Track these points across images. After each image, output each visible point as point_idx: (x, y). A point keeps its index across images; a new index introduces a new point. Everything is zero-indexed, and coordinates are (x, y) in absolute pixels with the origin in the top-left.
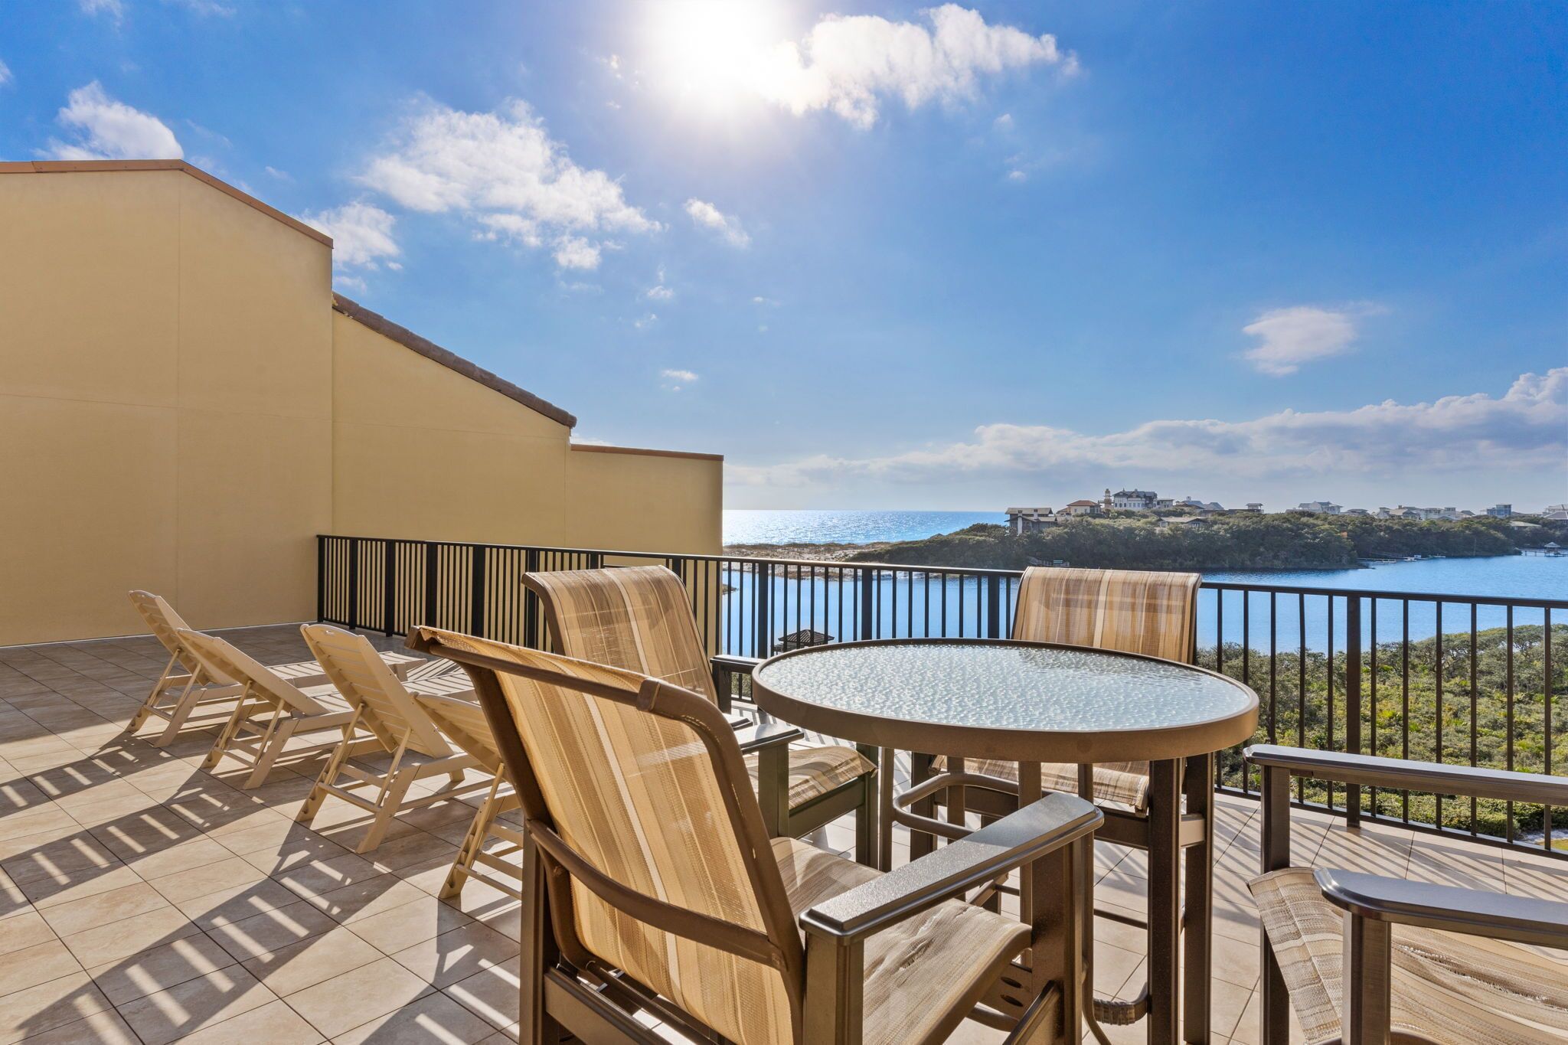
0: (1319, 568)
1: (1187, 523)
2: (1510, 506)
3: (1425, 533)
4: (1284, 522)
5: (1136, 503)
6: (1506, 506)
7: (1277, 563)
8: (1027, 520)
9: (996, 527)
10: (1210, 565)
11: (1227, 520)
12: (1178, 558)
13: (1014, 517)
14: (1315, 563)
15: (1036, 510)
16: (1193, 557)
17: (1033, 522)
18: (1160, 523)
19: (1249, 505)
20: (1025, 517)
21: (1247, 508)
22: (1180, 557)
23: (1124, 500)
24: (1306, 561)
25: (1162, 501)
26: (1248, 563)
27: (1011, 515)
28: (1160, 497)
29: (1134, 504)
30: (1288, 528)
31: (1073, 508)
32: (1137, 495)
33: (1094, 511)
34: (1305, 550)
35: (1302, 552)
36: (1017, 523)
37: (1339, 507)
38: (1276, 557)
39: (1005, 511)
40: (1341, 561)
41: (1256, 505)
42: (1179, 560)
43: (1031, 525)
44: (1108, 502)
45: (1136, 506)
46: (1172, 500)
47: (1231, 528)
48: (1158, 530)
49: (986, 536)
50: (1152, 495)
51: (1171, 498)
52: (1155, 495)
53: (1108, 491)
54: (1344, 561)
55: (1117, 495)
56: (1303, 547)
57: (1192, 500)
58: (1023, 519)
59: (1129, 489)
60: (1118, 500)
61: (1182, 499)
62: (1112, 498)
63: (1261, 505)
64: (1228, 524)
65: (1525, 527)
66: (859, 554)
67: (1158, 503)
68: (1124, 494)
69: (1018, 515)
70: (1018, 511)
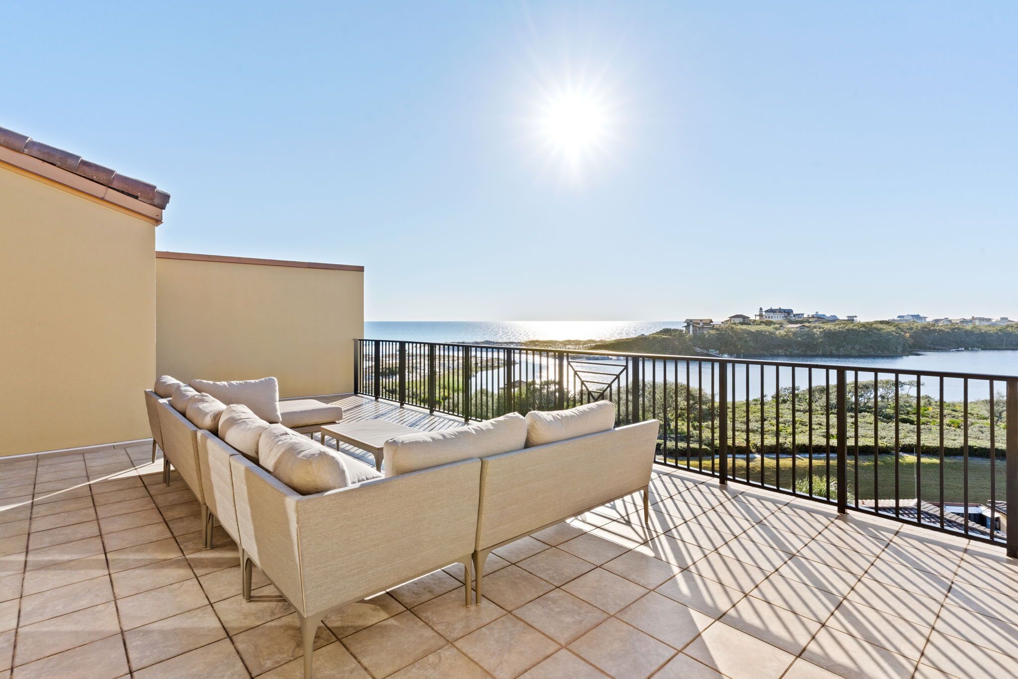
0: (881, 355)
1: (797, 328)
4: (861, 328)
5: (779, 316)
7: (854, 352)
8: (695, 326)
9: (675, 330)
10: (809, 353)
11: (823, 326)
12: (789, 348)
13: (689, 323)
14: (879, 352)
15: (701, 321)
16: (799, 348)
17: (699, 328)
18: (782, 328)
19: (848, 317)
20: (694, 324)
21: (847, 319)
22: (790, 348)
23: (771, 314)
24: (873, 351)
25: (797, 315)
26: (835, 352)
27: (687, 323)
28: (795, 312)
29: (778, 317)
30: (863, 331)
31: (732, 319)
32: (780, 311)
33: (745, 320)
34: (872, 344)
35: (871, 346)
36: (689, 328)
37: (925, 318)
38: (853, 348)
39: (685, 320)
40: (897, 351)
41: (853, 317)
42: (790, 350)
43: (698, 329)
44: (761, 316)
45: (778, 318)
46: (803, 314)
47: (824, 331)
48: (777, 332)
49: (669, 335)
50: (790, 311)
51: (802, 313)
52: (792, 311)
53: (761, 309)
54: (899, 351)
55: (766, 311)
56: (871, 342)
57: (819, 314)
58: (693, 326)
59: (775, 307)
60: (767, 314)
61: (812, 313)
62: (764, 313)
63: (856, 317)
64: (823, 328)
66: (596, 345)
67: (794, 316)
68: (771, 311)
69: (691, 323)
70: (691, 321)
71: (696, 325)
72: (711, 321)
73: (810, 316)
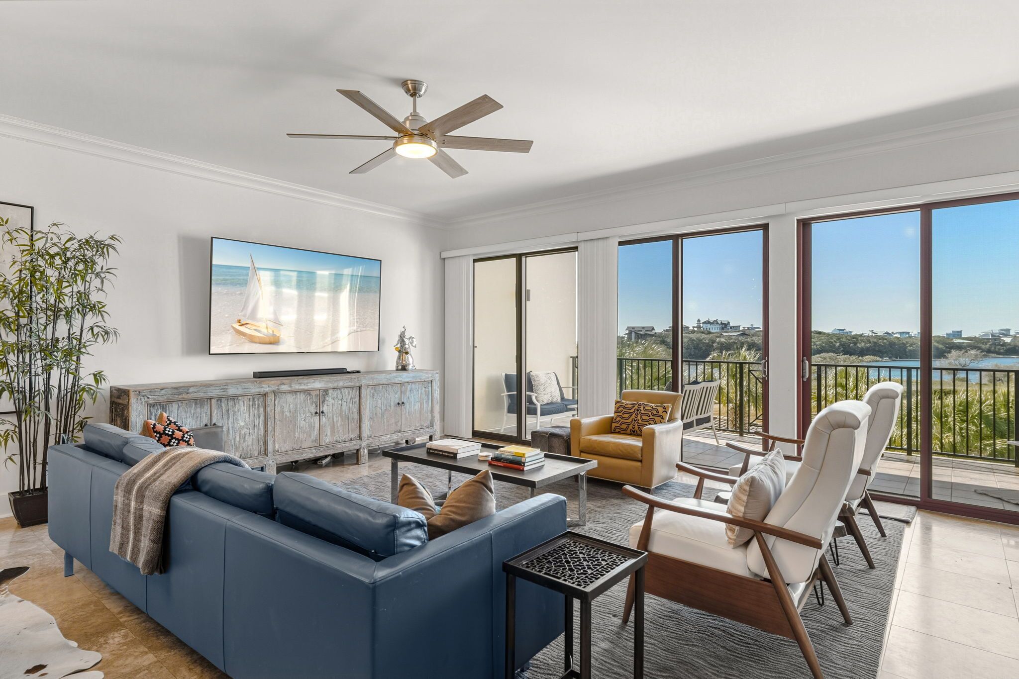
1: (735, 336)
2: (961, 332)
3: (892, 344)
6: (958, 332)
15: (643, 328)
17: (641, 335)
23: (709, 326)
25: (733, 327)
27: (629, 331)
28: (731, 325)
29: (715, 328)
32: (716, 322)
36: (631, 335)
39: (627, 328)
44: (699, 327)
46: (739, 326)
50: (727, 323)
52: (729, 323)
53: (699, 321)
55: (703, 323)
58: (635, 333)
59: (711, 319)
60: (705, 326)
62: (702, 325)
65: (963, 343)
67: (731, 328)
68: (708, 322)
69: (633, 330)
70: (633, 328)
71: (638, 332)
72: (653, 329)
73: (746, 329)
